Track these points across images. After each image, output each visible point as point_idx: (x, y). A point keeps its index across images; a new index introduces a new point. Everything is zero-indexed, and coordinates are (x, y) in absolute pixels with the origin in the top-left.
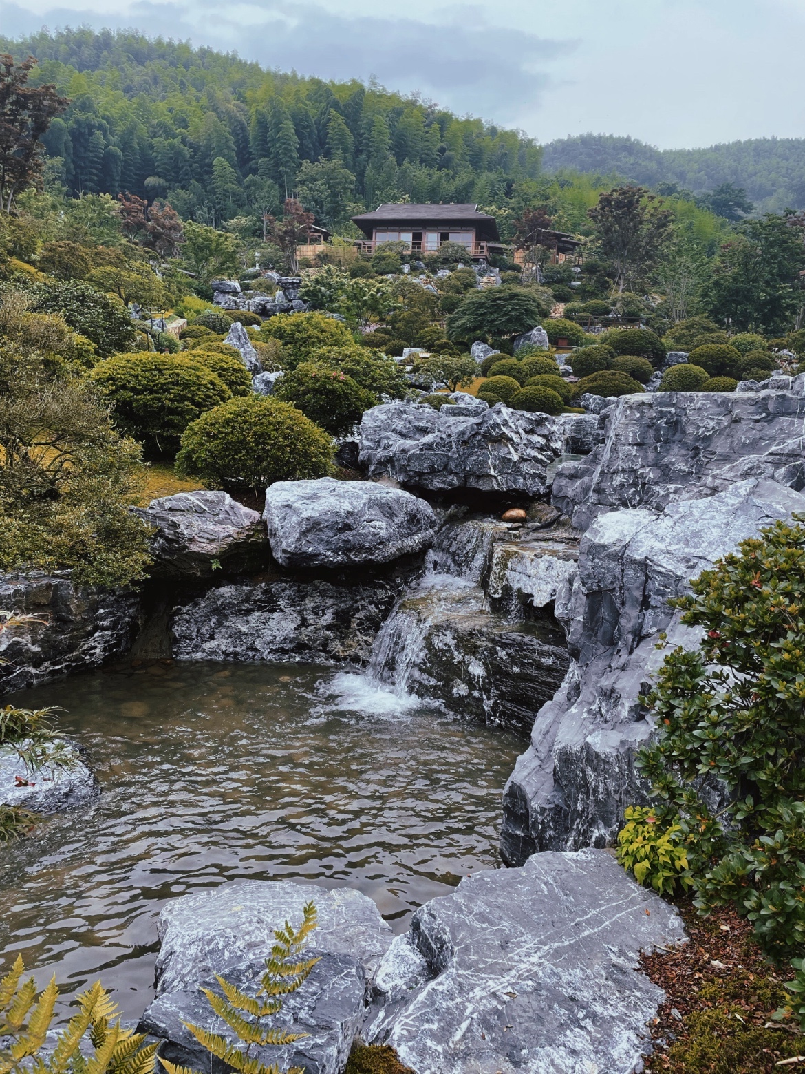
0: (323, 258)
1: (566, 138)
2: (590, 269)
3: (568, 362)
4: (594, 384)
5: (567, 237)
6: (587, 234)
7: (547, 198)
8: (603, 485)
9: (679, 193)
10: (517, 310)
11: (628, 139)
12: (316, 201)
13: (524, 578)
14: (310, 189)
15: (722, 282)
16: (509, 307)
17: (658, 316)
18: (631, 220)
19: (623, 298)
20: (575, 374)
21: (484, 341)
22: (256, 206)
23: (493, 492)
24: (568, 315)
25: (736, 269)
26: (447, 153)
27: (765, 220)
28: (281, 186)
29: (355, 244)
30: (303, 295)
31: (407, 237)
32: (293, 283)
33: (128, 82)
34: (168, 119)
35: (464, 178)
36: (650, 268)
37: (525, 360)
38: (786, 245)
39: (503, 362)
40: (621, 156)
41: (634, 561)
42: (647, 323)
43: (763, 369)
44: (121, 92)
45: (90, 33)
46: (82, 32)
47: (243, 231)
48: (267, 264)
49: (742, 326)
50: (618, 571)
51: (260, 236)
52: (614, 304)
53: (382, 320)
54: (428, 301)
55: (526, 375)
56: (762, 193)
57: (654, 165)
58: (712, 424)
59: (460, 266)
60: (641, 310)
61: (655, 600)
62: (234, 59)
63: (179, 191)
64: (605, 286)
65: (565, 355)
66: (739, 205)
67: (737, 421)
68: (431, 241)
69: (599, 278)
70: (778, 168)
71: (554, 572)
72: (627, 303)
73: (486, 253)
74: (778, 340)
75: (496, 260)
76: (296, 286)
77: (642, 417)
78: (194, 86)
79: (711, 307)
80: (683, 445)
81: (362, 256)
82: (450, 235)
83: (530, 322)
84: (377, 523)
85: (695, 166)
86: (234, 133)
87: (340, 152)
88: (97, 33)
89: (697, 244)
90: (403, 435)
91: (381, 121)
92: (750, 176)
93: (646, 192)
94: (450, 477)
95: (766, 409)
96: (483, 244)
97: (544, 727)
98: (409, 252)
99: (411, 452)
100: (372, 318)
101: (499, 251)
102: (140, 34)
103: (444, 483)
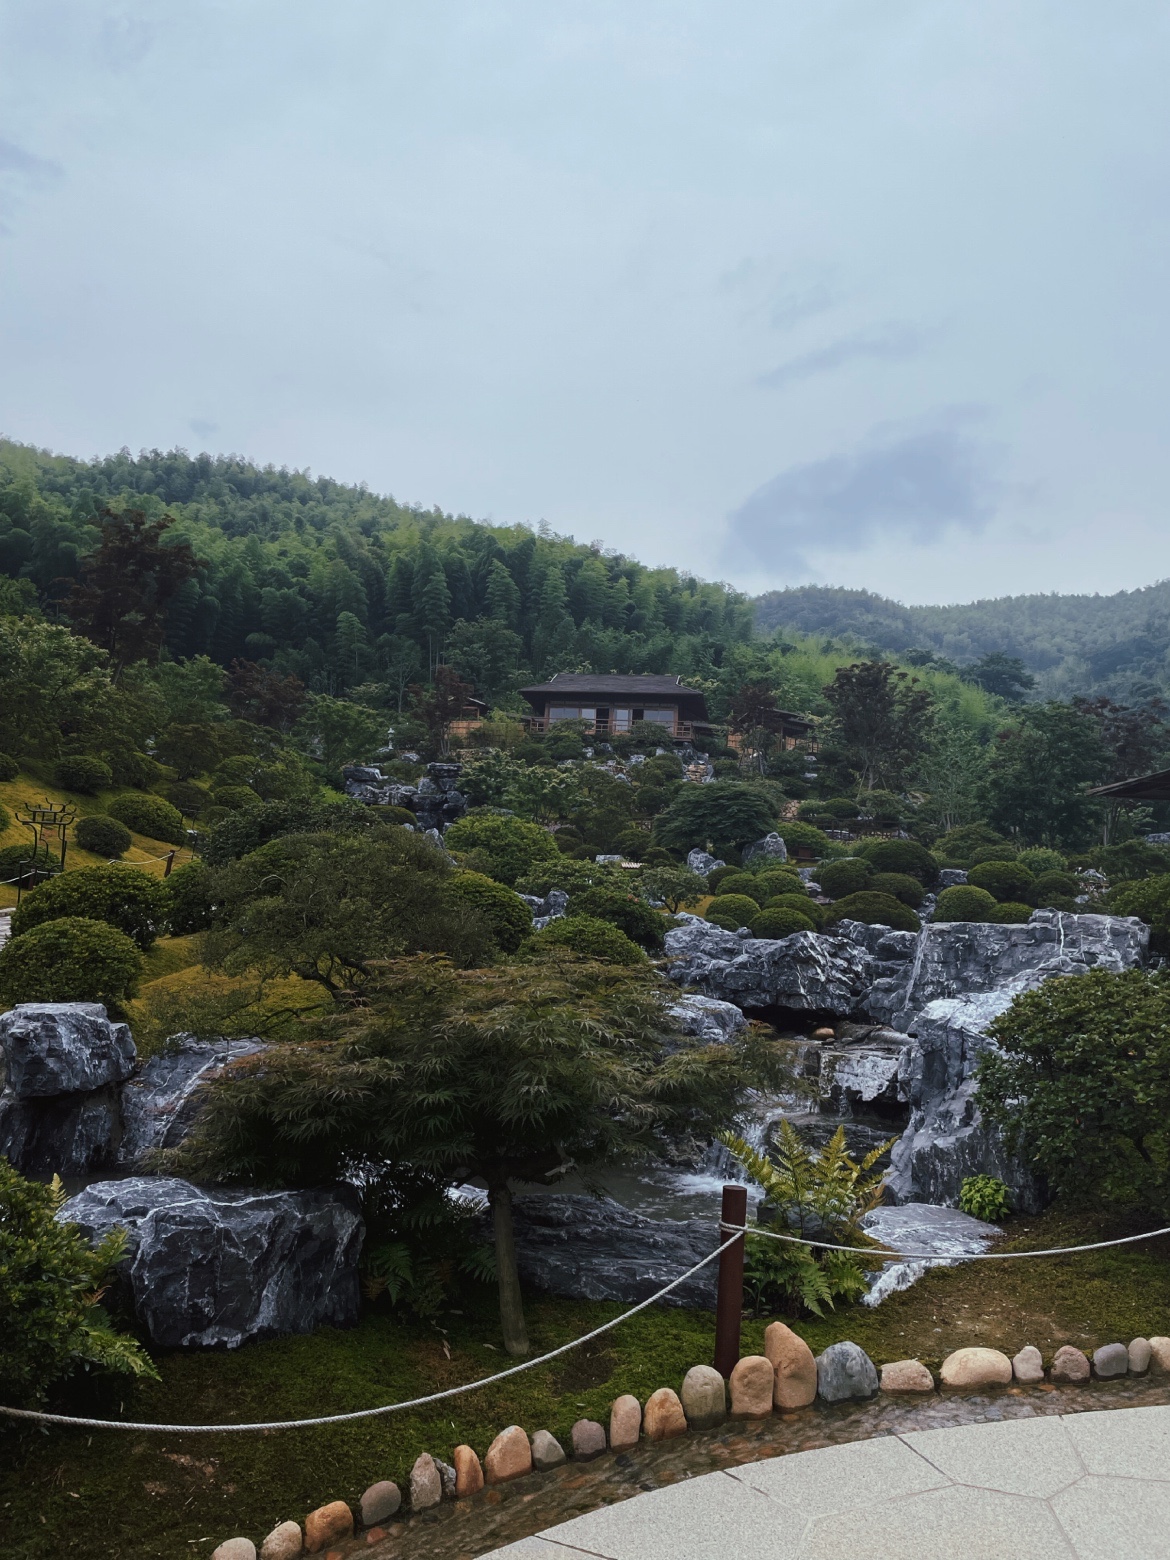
0: (480, 739)
1: (782, 590)
2: (827, 758)
3: (814, 878)
4: (852, 908)
5: (795, 717)
6: (820, 714)
7: (768, 668)
8: (917, 995)
9: (936, 662)
10: (744, 811)
11: (864, 592)
12: (472, 668)
13: (852, 1078)
14: (464, 653)
15: (1002, 781)
16: (735, 808)
17: (923, 820)
18: (879, 701)
19: (876, 797)
20: (825, 893)
21: (703, 849)
22: (391, 670)
23: (804, 1010)
24: (804, 815)
25: (1018, 767)
26: (637, 611)
27: (1046, 708)
28: (424, 646)
29: (522, 720)
30: (462, 785)
31: (589, 714)
32: (449, 771)
33: (230, 517)
34: (281, 565)
35: (658, 642)
36: (908, 760)
37: (761, 876)
38: (1079, 740)
39: (735, 876)
40: (857, 613)
41: (954, 1030)
42: (909, 829)
43: (1063, 894)
44: (218, 530)
45: (185, 457)
46: (173, 457)
47: (371, 700)
48: (404, 742)
49: (1033, 838)
50: (944, 1036)
51: (395, 707)
52: (863, 803)
53: (563, 818)
54: (621, 794)
55: (765, 893)
56: (1046, 662)
57: (900, 625)
58: (997, 947)
59: (659, 752)
60: (899, 812)
61: (970, 1054)
62: (362, 493)
63: (291, 650)
64: (850, 781)
65: (810, 870)
66: (1017, 678)
67: (1015, 945)
68: (622, 721)
69: (840, 771)
70: (1063, 630)
71: (880, 1070)
72: (879, 802)
73: (690, 736)
74: (1081, 858)
75: (704, 744)
76: (454, 774)
77: (943, 940)
78: (313, 523)
79: (990, 811)
80: (977, 963)
81: (531, 735)
82: (646, 712)
83: (762, 827)
84: (716, 1031)
85: (954, 626)
86: (367, 584)
87: (503, 609)
88: (192, 459)
89: (966, 729)
90: (713, 956)
91: (555, 573)
92: (1028, 640)
93: (896, 668)
94: (763, 996)
95: (1034, 938)
96: (688, 723)
97: (899, 1152)
98: (592, 732)
99: (728, 970)
100: (551, 816)
101: (709, 733)
102: (246, 461)
103: (757, 1000)
